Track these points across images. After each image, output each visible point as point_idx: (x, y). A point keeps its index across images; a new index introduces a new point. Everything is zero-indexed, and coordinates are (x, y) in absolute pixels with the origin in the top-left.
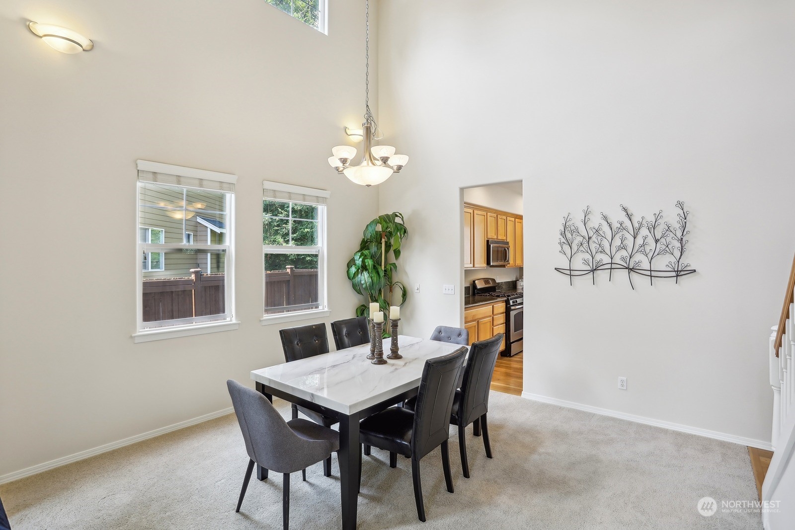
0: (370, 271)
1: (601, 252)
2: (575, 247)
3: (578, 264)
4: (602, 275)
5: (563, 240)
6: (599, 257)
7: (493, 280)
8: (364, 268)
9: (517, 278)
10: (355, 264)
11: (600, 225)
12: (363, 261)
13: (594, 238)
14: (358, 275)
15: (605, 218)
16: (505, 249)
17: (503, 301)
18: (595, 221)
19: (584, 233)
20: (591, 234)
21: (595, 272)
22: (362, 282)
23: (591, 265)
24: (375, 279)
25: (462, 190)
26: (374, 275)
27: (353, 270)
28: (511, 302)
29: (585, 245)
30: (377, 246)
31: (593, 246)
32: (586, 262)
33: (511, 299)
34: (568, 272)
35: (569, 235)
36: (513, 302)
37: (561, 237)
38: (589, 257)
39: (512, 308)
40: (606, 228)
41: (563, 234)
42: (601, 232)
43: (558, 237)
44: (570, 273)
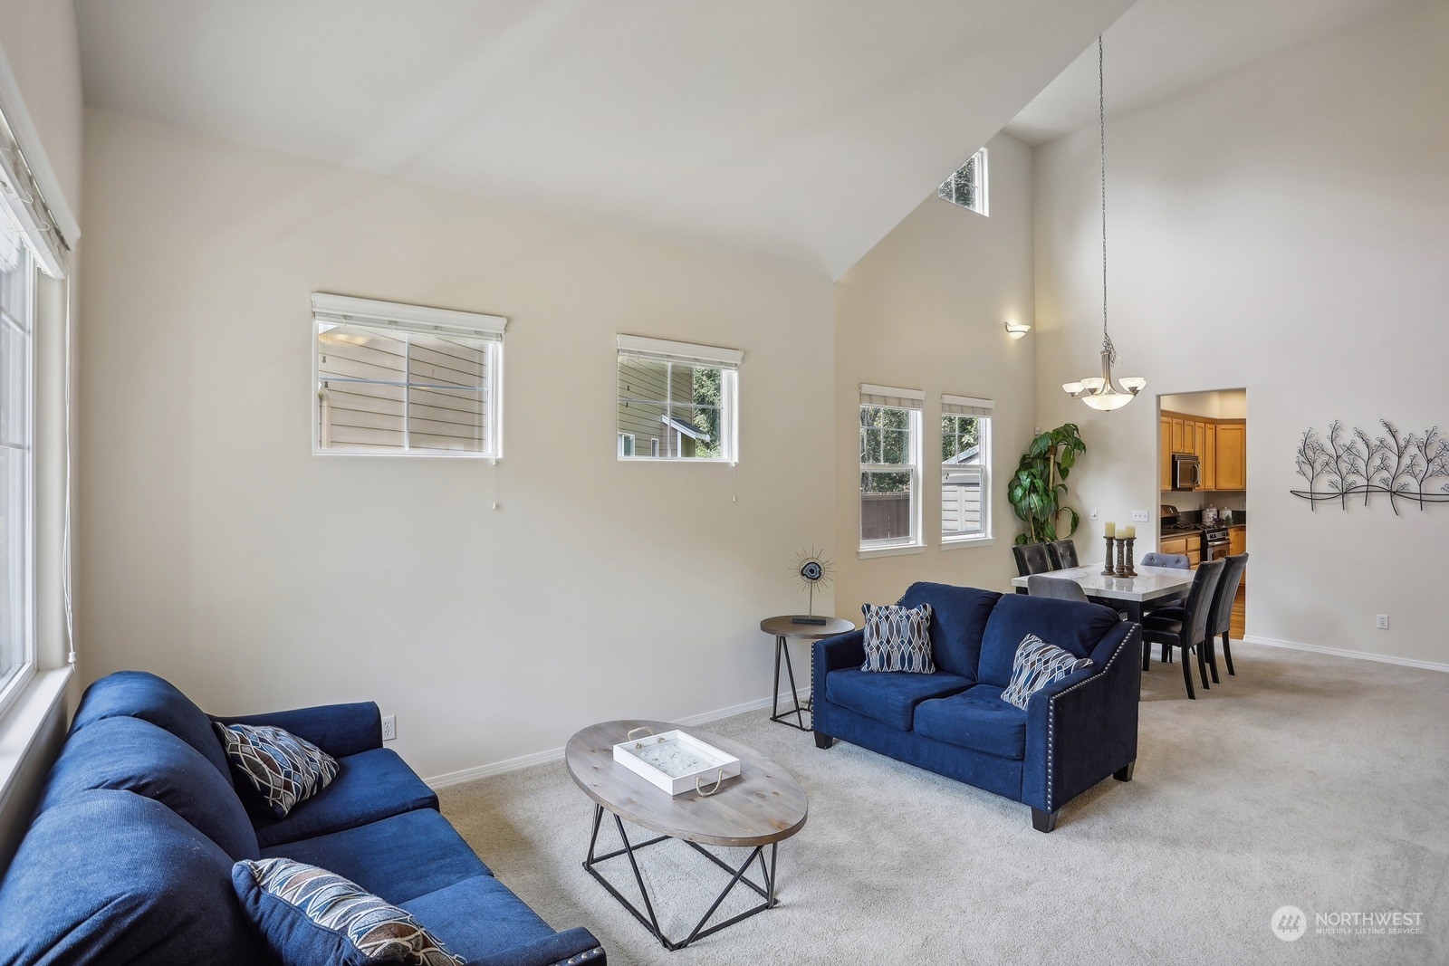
0: (1040, 493)
1: (1353, 473)
2: (1318, 467)
3: (1323, 485)
4: (1356, 501)
5: (1302, 459)
6: (1351, 478)
7: (1174, 508)
8: (1033, 489)
9: (1201, 507)
10: (1021, 485)
11: (1353, 442)
12: (1032, 483)
13: (1345, 457)
14: (1025, 498)
15: (1361, 435)
16: (1194, 467)
17: (1197, 535)
18: (1347, 437)
19: (1330, 450)
20: (1340, 452)
21: (1345, 495)
22: (1032, 506)
23: (1340, 488)
24: (1045, 501)
25: (1159, 397)
26: (1045, 498)
27: (1019, 492)
28: (1208, 535)
29: (1333, 465)
30: (1044, 463)
31: (1344, 467)
32: (1332, 484)
33: (1208, 532)
34: (1309, 496)
35: (1310, 453)
36: (1211, 537)
37: (1299, 455)
38: (1336, 478)
39: (1210, 543)
40: (1361, 446)
41: (1303, 452)
42: (1354, 451)
43: (1294, 455)
44: (1313, 497)
